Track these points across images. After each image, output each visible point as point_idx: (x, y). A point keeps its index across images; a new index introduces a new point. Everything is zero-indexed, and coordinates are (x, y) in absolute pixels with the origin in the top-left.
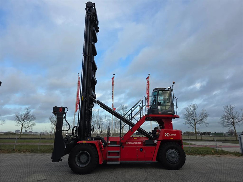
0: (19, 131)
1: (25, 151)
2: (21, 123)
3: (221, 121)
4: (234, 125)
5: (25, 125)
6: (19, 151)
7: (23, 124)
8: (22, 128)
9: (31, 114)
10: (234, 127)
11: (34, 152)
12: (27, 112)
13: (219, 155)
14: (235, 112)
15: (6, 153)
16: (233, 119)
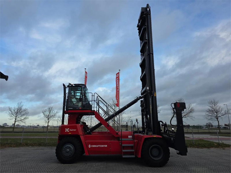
0: (6, 125)
1: (33, 145)
2: (14, 117)
3: (206, 115)
4: (217, 119)
5: (18, 119)
6: (26, 144)
7: (16, 117)
8: (15, 122)
9: (24, 108)
10: (218, 120)
11: (42, 146)
12: (20, 106)
13: (223, 148)
14: (218, 107)
15: (14, 147)
16: (217, 113)
